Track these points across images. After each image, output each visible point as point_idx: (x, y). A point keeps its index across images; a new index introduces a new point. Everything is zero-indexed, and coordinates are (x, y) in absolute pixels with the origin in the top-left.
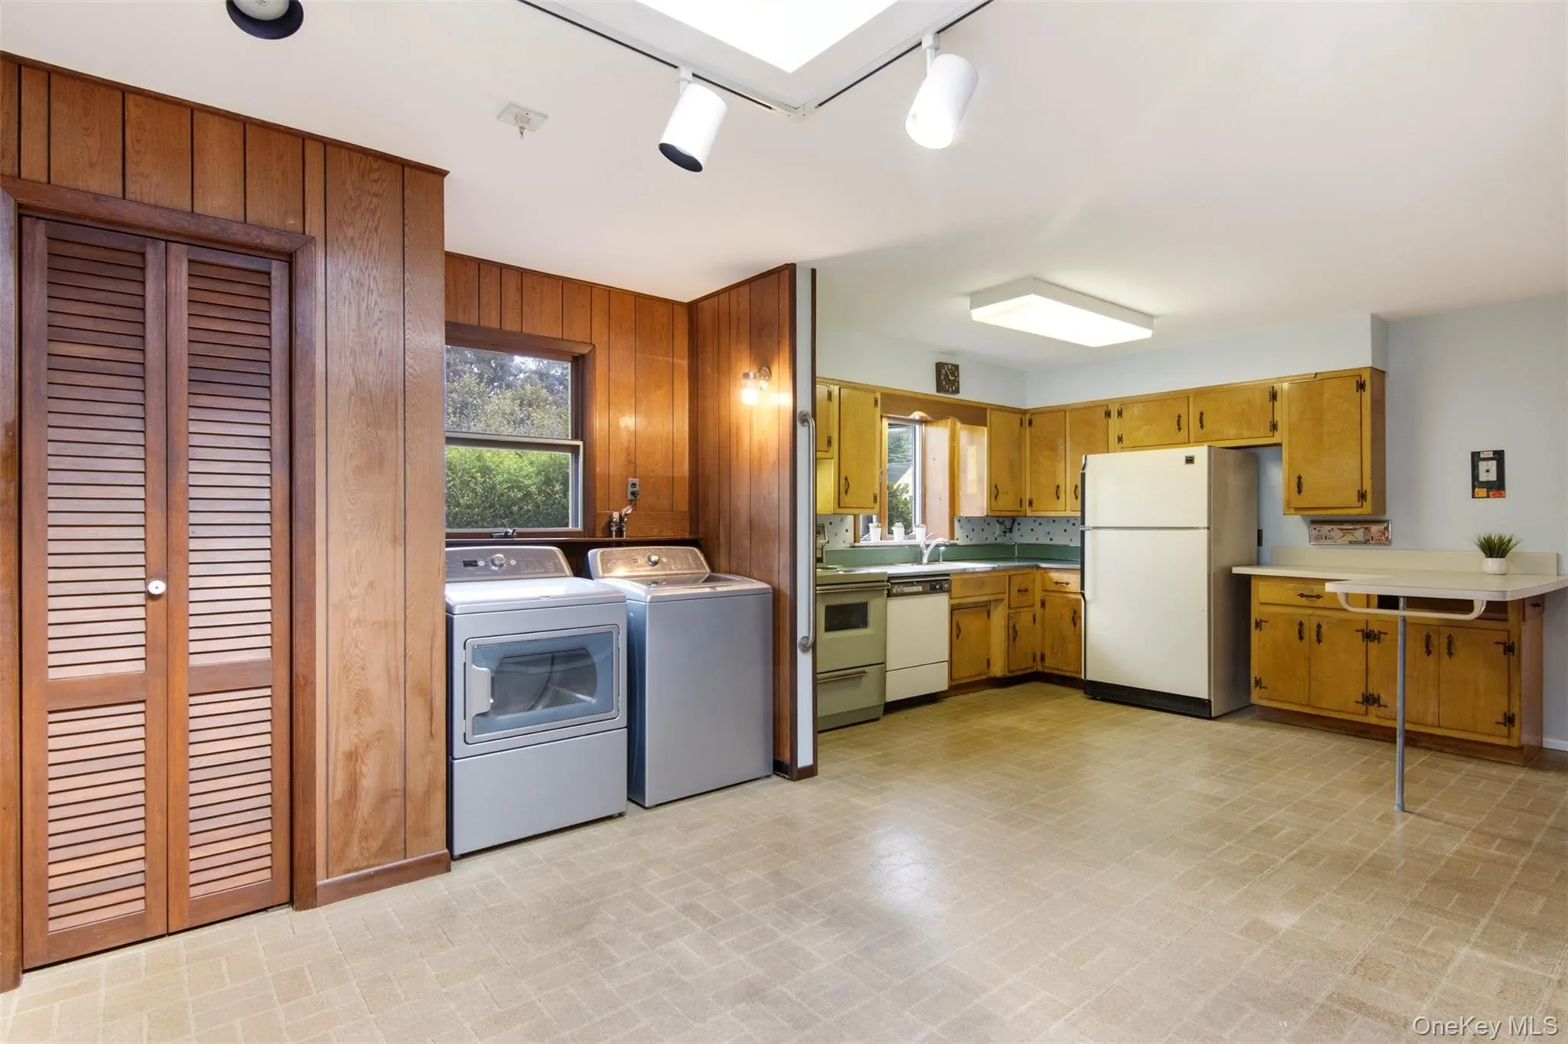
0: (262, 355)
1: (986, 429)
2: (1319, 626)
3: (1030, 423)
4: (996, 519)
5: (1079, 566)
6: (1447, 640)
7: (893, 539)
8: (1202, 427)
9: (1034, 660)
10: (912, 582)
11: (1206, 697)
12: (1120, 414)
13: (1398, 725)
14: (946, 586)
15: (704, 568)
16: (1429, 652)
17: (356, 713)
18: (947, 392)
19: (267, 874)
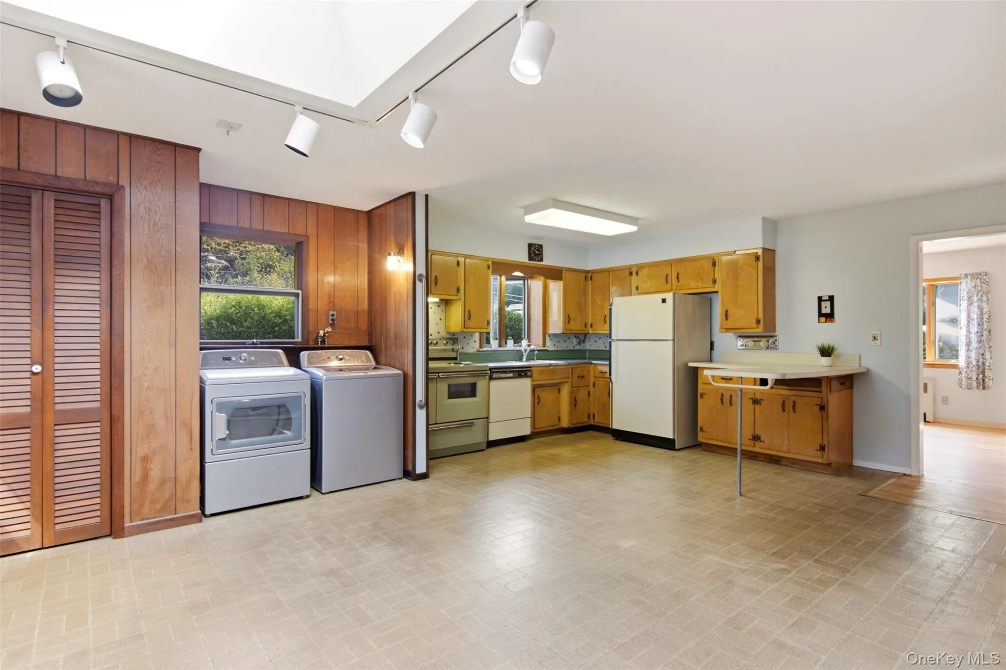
0: (96, 248)
1: (562, 282)
2: (731, 396)
3: (591, 278)
4: (574, 335)
5: (608, 363)
6: (792, 404)
7: (507, 347)
8: (678, 281)
9: (589, 418)
10: (506, 371)
11: (672, 438)
12: (637, 273)
13: (738, 447)
14: (529, 373)
15: (372, 362)
16: (784, 411)
17: (147, 436)
18: (535, 260)
19: (98, 520)
